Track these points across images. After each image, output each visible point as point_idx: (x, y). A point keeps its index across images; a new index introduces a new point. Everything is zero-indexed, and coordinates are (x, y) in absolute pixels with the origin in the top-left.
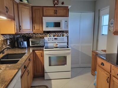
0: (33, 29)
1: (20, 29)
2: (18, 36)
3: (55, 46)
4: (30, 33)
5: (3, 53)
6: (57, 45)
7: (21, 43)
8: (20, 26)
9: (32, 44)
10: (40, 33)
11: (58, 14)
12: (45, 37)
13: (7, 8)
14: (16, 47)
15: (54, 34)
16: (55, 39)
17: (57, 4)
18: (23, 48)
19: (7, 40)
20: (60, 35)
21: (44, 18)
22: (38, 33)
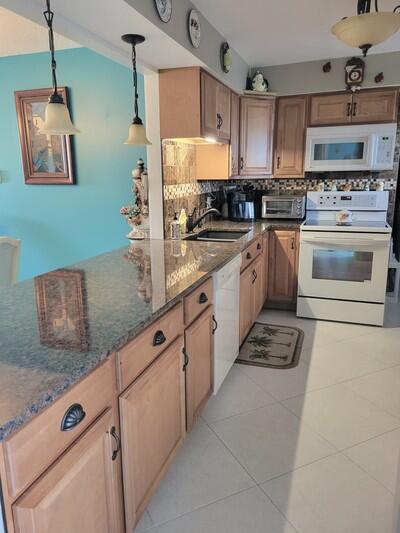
0: (276, 166)
1: (240, 167)
2: (231, 188)
3: (339, 220)
4: (264, 180)
5: (200, 227)
6: (347, 216)
7: (240, 206)
8: (240, 160)
9: (268, 212)
10: (295, 179)
11: (359, 116)
12: (309, 193)
13: (219, 117)
14: (224, 219)
15: (343, 182)
16: (343, 198)
17: (358, 84)
18: (243, 220)
19: (206, 195)
20: (361, 186)
21: (310, 131)
22: (288, 179)
